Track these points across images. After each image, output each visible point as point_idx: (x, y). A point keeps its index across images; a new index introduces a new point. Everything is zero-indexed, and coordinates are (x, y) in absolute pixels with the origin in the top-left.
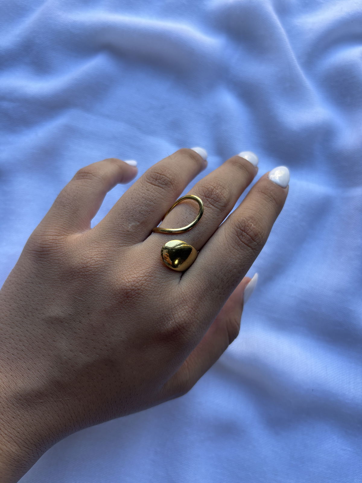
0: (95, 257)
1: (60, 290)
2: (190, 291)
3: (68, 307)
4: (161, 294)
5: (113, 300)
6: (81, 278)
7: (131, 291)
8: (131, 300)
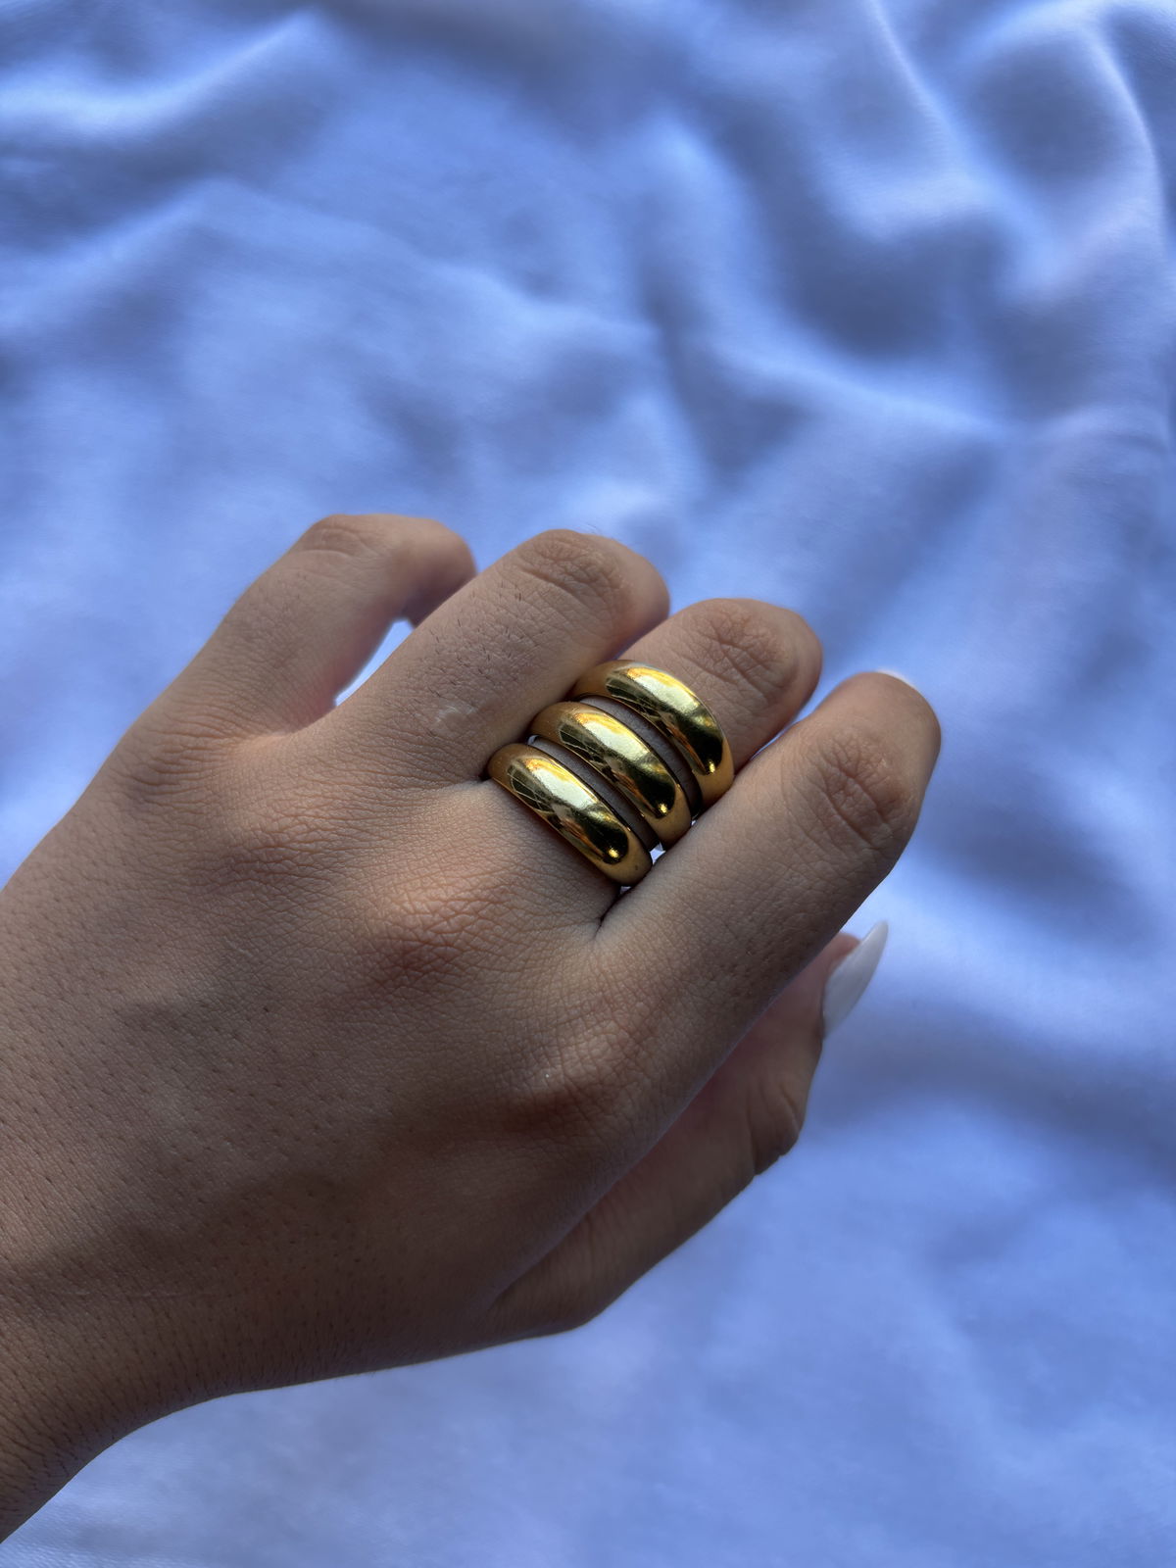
0: (310, 813)
1: (183, 917)
2: (630, 971)
3: (201, 979)
4: (524, 968)
5: (355, 972)
6: (257, 883)
7: (421, 946)
8: (417, 978)
